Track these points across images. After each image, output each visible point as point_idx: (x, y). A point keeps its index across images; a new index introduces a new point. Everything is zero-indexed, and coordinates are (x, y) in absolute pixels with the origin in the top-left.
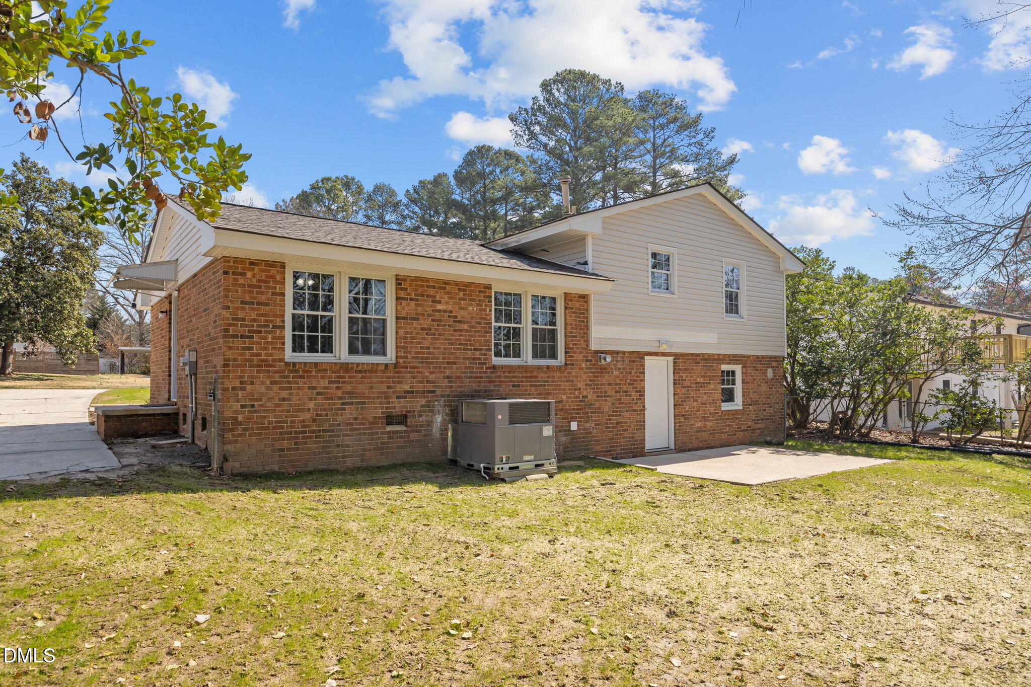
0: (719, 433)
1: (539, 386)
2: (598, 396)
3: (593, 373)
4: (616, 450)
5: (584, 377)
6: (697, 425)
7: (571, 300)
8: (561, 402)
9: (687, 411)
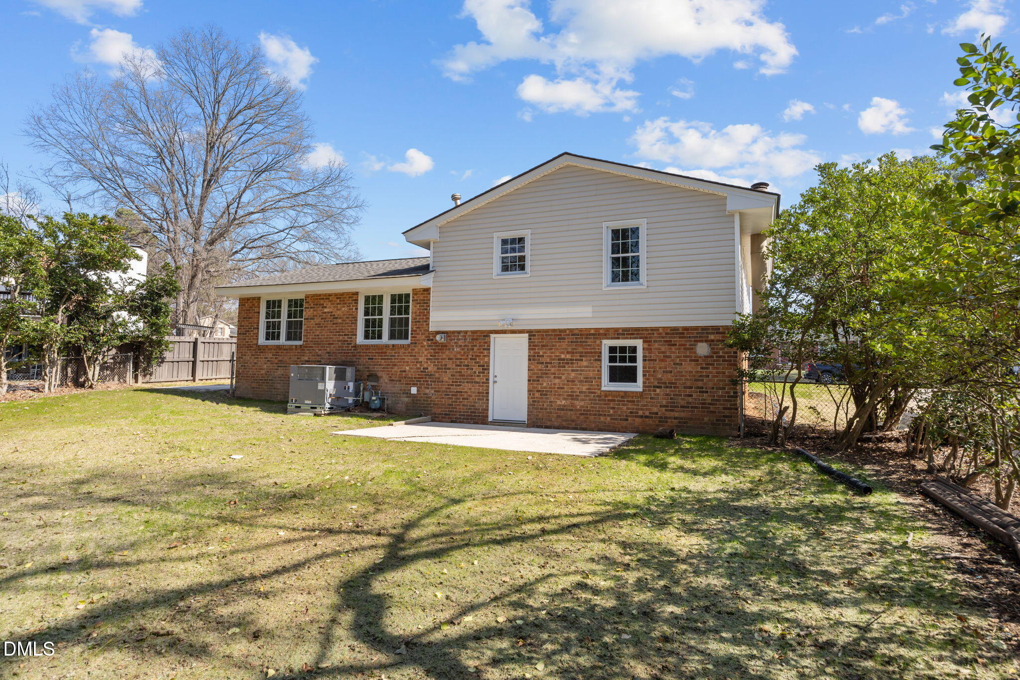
0: (595, 415)
1: (388, 359)
2: (438, 369)
3: (434, 349)
4: (455, 415)
5: (426, 353)
6: (559, 403)
7: (416, 294)
8: (405, 371)
9: (545, 388)
